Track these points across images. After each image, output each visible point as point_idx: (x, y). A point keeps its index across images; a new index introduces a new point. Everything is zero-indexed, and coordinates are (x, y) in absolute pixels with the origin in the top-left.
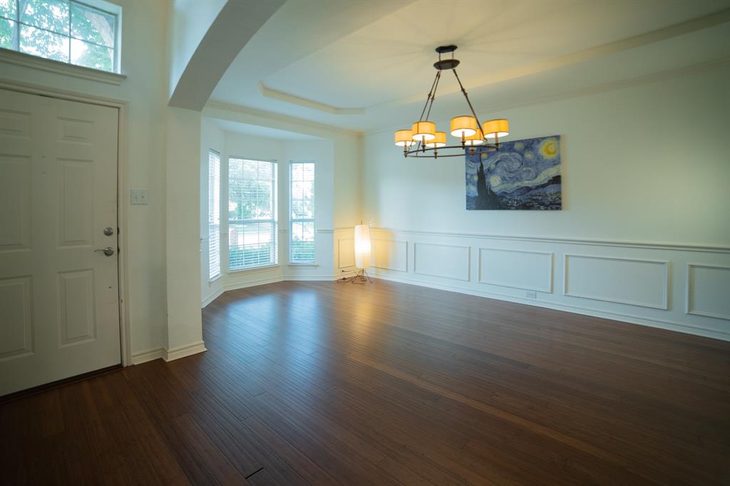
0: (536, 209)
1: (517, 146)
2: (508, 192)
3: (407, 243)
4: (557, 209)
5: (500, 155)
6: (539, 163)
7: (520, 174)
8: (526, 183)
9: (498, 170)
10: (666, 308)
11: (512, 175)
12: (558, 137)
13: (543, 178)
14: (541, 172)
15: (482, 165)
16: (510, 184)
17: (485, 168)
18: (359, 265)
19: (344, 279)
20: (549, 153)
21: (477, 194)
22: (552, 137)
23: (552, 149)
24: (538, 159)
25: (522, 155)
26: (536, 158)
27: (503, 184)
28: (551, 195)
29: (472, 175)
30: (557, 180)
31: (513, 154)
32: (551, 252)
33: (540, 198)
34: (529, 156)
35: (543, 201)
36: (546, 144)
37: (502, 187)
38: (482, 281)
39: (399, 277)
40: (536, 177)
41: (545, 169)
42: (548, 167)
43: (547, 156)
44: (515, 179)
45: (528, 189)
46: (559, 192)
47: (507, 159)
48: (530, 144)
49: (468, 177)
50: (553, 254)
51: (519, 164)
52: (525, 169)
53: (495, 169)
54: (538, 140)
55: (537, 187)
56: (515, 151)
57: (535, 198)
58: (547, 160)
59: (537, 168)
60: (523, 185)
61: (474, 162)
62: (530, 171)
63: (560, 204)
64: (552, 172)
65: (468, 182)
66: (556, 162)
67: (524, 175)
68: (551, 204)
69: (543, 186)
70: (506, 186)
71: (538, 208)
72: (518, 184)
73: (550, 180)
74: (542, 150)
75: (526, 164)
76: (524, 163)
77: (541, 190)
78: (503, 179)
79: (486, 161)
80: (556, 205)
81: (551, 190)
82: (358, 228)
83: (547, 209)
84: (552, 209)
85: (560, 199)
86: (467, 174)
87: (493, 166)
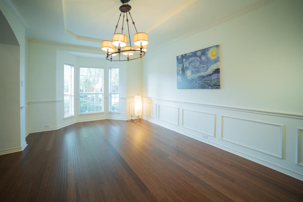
0: (207, 89)
1: (199, 53)
2: (194, 79)
3: (156, 104)
4: (217, 88)
5: (191, 59)
6: (209, 62)
7: (200, 69)
8: (203, 74)
9: (190, 67)
10: (281, 157)
11: (196, 69)
12: (217, 46)
13: (210, 70)
14: (209, 67)
15: (183, 65)
16: (195, 75)
17: (185, 67)
18: (136, 115)
19: (132, 120)
20: (213, 56)
21: (181, 81)
22: (214, 46)
23: (214, 53)
24: (208, 59)
25: (200, 58)
26: (207, 59)
27: (192, 74)
28: (214, 80)
29: (179, 71)
30: (217, 71)
31: (197, 58)
32: (215, 114)
33: (209, 82)
34: (203, 58)
35: (210, 83)
36: (212, 51)
37: (192, 76)
38: (184, 126)
39: (154, 121)
40: (207, 70)
41: (211, 65)
42: (213, 64)
43: (212, 58)
44: (197, 72)
45: (203, 77)
46: (219, 78)
47: (194, 61)
48: (204, 52)
49: (178, 71)
50: (216, 115)
51: (198, 63)
52: (201, 66)
53: (188, 67)
54: (207, 49)
55: (208, 76)
56: (197, 56)
57: (206, 82)
58: (212, 60)
59: (207, 65)
60: (201, 75)
61: (180, 64)
62: (204, 67)
63: (219, 85)
64: (214, 67)
65: (178, 74)
66: (217, 61)
67: (201, 70)
68: (214, 85)
69: (210, 75)
70: (193, 75)
71: (208, 88)
72: (199, 74)
73: (214, 71)
74: (211, 55)
75: (202, 63)
76: (201, 62)
77: (209, 77)
78: (192, 72)
79: (185, 63)
80: (217, 86)
81: (214, 77)
82: (136, 97)
83: (212, 88)
84: (215, 88)
85: (219, 82)
86: (177, 70)
87: (188, 65)
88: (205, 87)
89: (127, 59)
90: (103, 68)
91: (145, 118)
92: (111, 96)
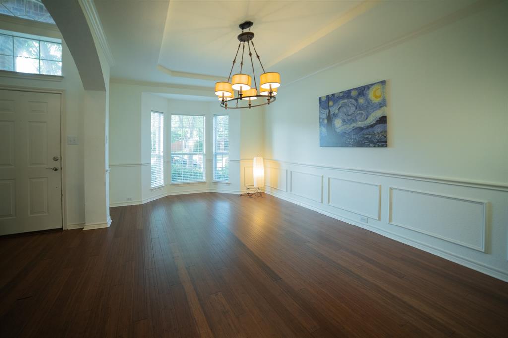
0: (367, 147)
1: (354, 93)
2: (347, 132)
3: (287, 171)
4: (383, 146)
5: (341, 102)
6: (369, 107)
7: (355, 117)
8: (360, 124)
9: (341, 114)
10: (483, 251)
11: (350, 118)
12: (383, 83)
13: (371, 120)
14: (370, 114)
15: (329, 111)
16: (348, 125)
17: (331, 113)
18: (256, 186)
19: (248, 194)
20: (376, 97)
21: (326, 135)
22: (378, 83)
23: (378, 93)
24: (368, 103)
25: (356, 100)
26: (366, 102)
27: (343, 125)
28: (378, 133)
29: (323, 119)
30: (383, 120)
31: (351, 100)
32: (379, 184)
33: (370, 136)
34: (361, 101)
35: (372, 139)
36: (374, 89)
37: (343, 128)
38: (330, 204)
39: (284, 196)
40: (367, 119)
41: (374, 110)
42: (376, 109)
43: (376, 100)
44: (351, 121)
45: (361, 129)
46: (386, 131)
47: (346, 104)
48: (362, 91)
49: (321, 120)
50: (380, 186)
51: (354, 108)
52: (358, 112)
53: (338, 113)
54: (368, 87)
55: (368, 127)
56: (351, 97)
57: (366, 136)
58: (375, 103)
59: (367, 111)
60: (357, 126)
61: (325, 109)
62: (362, 114)
63: (386, 142)
64: (377, 114)
65: (321, 124)
66: (383, 104)
67: (358, 118)
68: (378, 141)
69: (372, 126)
70: (345, 127)
71: (368, 146)
72: (354, 125)
73: (377, 121)
74: (372, 95)
75: (360, 108)
76: (358, 107)
77: (370, 130)
78: (344, 121)
79: (332, 107)
80: (382, 142)
81: (378, 129)
82: (255, 159)
83: (375, 146)
84: (379, 146)
85: (386, 137)
86: (320, 118)
87: (337, 111)
88: (364, 143)
89: (248, 105)
90: (204, 116)
91: (268, 191)
92: (216, 157)
